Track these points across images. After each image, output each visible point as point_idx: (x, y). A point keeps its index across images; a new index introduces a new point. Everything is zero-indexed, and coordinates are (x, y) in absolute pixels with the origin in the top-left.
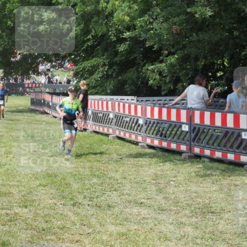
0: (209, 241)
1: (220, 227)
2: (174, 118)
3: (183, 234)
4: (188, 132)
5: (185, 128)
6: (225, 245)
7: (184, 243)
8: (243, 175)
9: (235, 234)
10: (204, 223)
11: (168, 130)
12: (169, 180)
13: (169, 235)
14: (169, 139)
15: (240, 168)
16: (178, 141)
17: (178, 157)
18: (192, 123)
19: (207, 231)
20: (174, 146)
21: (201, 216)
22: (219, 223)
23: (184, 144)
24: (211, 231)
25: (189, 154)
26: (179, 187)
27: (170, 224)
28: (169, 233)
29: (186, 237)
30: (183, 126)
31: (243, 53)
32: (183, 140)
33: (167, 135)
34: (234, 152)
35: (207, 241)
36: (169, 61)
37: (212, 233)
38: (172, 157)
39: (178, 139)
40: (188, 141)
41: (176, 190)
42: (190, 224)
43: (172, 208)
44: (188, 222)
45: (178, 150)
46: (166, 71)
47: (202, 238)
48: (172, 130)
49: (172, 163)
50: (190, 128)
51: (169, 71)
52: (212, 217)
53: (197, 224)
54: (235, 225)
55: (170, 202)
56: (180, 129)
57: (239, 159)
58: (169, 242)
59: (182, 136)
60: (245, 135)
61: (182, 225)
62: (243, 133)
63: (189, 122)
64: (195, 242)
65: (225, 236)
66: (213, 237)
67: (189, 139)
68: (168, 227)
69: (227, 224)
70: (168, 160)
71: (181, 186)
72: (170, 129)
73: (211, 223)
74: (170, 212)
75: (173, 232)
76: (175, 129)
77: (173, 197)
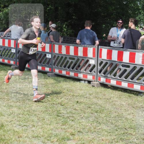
0: (27, 115)
1: (33, 108)
2: (6, 45)
3: (12, 112)
4: (15, 53)
5: (13, 51)
6: (36, 118)
7: (12, 117)
8: (47, 79)
9: (42, 111)
10: (24, 105)
11: (3, 52)
12: (3, 81)
13: (3, 113)
14: (3, 57)
15: (45, 75)
16: (9, 58)
17: (8, 68)
18: (18, 48)
19: (26, 110)
20: (6, 61)
21: (22, 102)
22: (32, 106)
23: (12, 60)
24: (28, 110)
25: (15, 66)
26: (9, 85)
27: (4, 106)
28: (3, 112)
29: (13, 113)
30: (12, 50)
31: (48, 9)
32: (12, 58)
33: (3, 55)
34: (42, 66)
35: (26, 116)
36: (4, 11)
37: (29, 111)
38: (5, 68)
39: (9, 57)
40: (15, 58)
41: (7, 87)
42: (16, 107)
43: (5, 97)
44: (14, 105)
45: (9, 64)
46: (2, 17)
47: (23, 114)
48: (6, 52)
49: (5, 71)
50: (16, 51)
51: (5, 17)
52: (28, 102)
53: (20, 106)
54: (42, 106)
55: (4, 94)
56: (10, 52)
57: (45, 69)
58: (3, 117)
59: (11, 56)
60: (48, 55)
61: (11, 107)
62: (47, 55)
63: (16, 48)
64: (18, 116)
65: (36, 113)
66: (29, 113)
67: (15, 57)
68: (3, 108)
69: (37, 106)
70: (3, 70)
71: (10, 84)
72: (4, 52)
73: (28, 106)
74: (4, 100)
75: (6, 111)
76: (7, 52)
77: (6, 91)
